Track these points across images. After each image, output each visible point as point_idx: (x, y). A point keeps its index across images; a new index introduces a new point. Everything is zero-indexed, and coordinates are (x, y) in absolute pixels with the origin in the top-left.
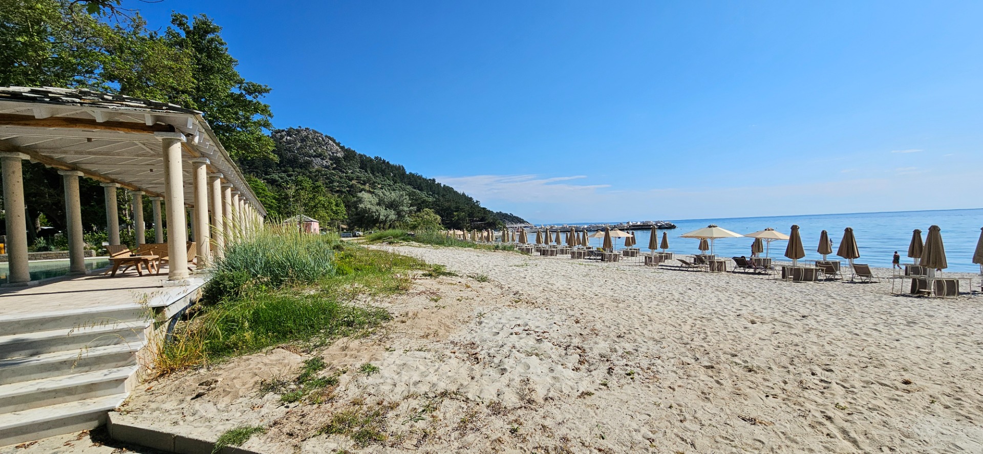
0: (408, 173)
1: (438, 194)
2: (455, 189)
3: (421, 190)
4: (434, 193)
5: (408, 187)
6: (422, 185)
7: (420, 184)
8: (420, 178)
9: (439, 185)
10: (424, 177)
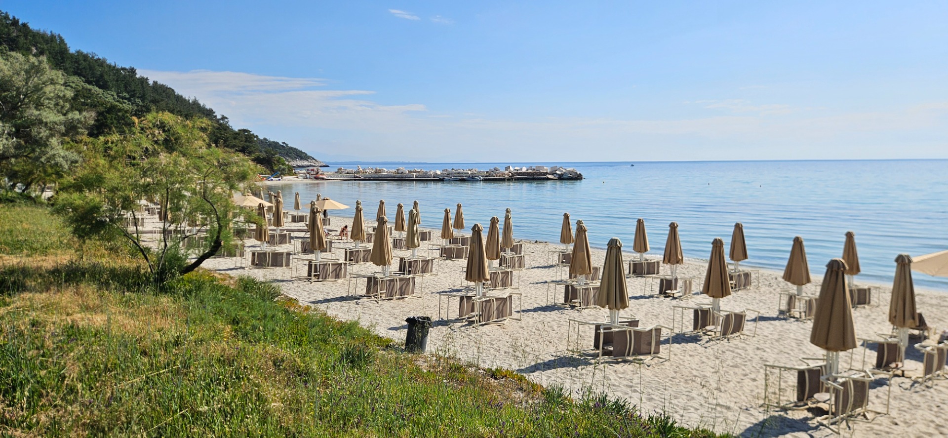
0: (72, 50)
1: (143, 98)
2: (178, 91)
3: (104, 86)
4: (133, 96)
5: (75, 78)
6: (106, 77)
7: (102, 76)
8: (101, 63)
9: (144, 81)
10: (110, 61)
